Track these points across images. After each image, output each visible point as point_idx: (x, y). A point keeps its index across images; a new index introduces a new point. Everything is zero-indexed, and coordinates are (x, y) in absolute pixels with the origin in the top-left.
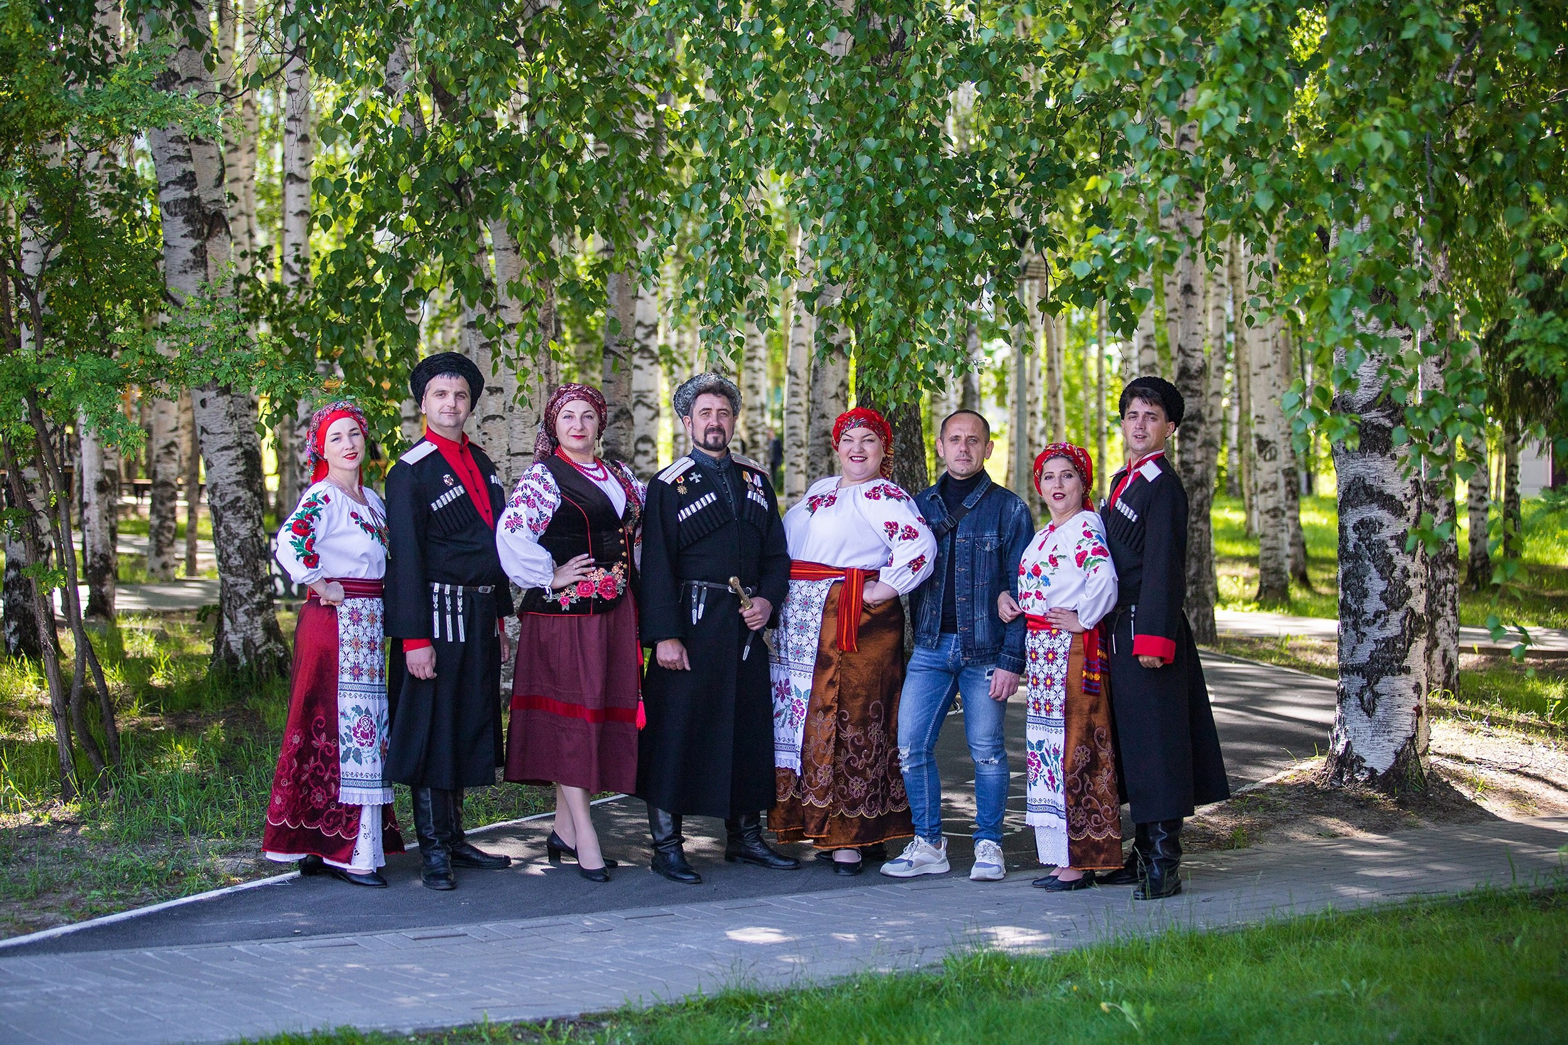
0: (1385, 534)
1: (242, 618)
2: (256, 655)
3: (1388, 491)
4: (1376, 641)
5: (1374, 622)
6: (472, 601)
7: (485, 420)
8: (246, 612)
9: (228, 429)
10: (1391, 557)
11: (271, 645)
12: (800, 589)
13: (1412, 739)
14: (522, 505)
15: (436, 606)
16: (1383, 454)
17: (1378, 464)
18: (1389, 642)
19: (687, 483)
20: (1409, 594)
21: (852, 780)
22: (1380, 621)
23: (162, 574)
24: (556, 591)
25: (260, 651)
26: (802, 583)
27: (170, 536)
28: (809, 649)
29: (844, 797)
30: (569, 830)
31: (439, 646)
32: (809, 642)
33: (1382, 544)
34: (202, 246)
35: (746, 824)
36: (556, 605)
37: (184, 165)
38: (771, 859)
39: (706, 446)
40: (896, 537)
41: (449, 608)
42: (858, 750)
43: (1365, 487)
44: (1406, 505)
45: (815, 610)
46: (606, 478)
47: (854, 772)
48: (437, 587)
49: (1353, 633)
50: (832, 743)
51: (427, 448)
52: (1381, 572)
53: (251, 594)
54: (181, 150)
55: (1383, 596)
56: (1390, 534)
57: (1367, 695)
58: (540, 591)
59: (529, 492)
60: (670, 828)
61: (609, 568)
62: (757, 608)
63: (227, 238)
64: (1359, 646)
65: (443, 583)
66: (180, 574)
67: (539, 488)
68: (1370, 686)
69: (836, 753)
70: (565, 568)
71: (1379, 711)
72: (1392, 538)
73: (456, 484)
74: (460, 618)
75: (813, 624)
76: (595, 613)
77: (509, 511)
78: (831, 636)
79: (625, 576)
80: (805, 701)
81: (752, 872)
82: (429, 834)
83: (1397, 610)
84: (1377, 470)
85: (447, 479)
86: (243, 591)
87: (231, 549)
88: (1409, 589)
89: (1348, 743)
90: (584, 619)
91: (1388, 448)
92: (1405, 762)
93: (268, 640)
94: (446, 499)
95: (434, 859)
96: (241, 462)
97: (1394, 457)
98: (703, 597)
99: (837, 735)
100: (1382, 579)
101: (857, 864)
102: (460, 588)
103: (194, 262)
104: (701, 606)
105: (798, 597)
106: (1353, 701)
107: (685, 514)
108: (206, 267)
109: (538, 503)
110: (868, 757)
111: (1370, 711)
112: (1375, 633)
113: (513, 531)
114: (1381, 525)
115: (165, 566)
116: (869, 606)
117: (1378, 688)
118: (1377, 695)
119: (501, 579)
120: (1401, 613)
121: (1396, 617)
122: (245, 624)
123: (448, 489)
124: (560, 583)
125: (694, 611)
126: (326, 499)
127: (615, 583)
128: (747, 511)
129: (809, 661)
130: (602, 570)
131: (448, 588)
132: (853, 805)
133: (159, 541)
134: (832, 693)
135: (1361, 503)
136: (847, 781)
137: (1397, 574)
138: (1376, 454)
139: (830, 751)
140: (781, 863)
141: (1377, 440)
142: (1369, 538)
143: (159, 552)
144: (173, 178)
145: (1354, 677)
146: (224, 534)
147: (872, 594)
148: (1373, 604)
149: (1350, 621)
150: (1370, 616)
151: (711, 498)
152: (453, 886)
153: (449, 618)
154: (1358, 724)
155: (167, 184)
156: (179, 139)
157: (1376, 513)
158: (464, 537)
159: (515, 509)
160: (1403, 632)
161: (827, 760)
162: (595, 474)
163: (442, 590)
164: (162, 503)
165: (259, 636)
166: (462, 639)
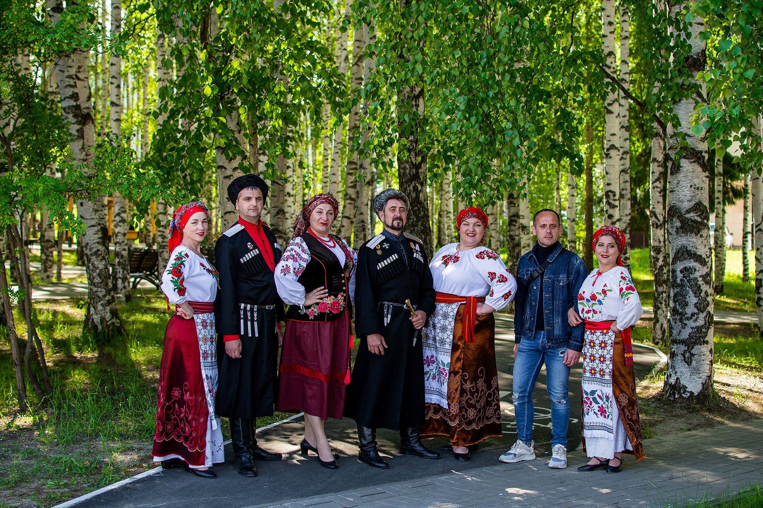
0: (697, 274)
1: (100, 308)
2: (107, 325)
3: (699, 253)
4: (692, 328)
5: (691, 318)
6: (262, 314)
7: (226, 213)
8: (102, 305)
9: (93, 217)
10: (700, 286)
11: (114, 320)
12: (441, 308)
13: (710, 377)
14: (290, 260)
15: (242, 316)
16: (696, 235)
17: (694, 240)
18: (699, 328)
19: (382, 249)
20: (708, 304)
21: (469, 410)
22: (694, 318)
23: (46, 280)
24: (308, 307)
25: (109, 323)
26: (443, 304)
27: (50, 264)
28: (448, 340)
29: (465, 419)
30: (312, 438)
31: (244, 339)
32: (448, 337)
33: (696, 279)
34: (82, 129)
35: (411, 433)
36: (306, 316)
37: (72, 89)
38: (425, 453)
39: (393, 228)
40: (495, 280)
41: (249, 318)
42: (472, 394)
43: (687, 251)
44: (707, 260)
45: (450, 319)
46: (334, 247)
47: (470, 406)
48: (243, 305)
49: (680, 324)
50: (458, 391)
51: (239, 228)
52: (695, 293)
53: (104, 296)
54: (72, 82)
55: (696, 306)
56: (699, 274)
57: (687, 355)
58: (298, 307)
59: (294, 253)
60: (370, 437)
61: (336, 296)
62: (420, 317)
63: (93, 126)
64: (683, 330)
65: (246, 303)
66: (54, 280)
67: (299, 251)
68: (689, 350)
69: (461, 395)
70: (311, 294)
71: (694, 363)
72: (700, 276)
73: (254, 248)
74: (256, 323)
75: (449, 327)
76: (328, 320)
77: (282, 264)
78: (459, 334)
79: (344, 301)
80: (447, 369)
81: (414, 460)
82: (241, 444)
83: (703, 312)
84: (693, 243)
85: (250, 245)
86: (101, 295)
87: (95, 274)
88: (708, 302)
89: (678, 379)
90: (322, 323)
91: (699, 232)
92: (707, 388)
93: (112, 318)
94: (249, 256)
95: (243, 458)
96: (100, 233)
97: (701, 236)
98: (390, 311)
99: (461, 387)
100: (696, 297)
101: (467, 454)
102: (256, 306)
103: (78, 136)
104: (389, 316)
105: (441, 312)
106: (680, 358)
107: (381, 265)
108: (83, 139)
109: (298, 259)
110: (477, 397)
111: (689, 362)
112: (691, 324)
113: (285, 275)
114: (695, 270)
115: (48, 277)
116: (479, 316)
117: (692, 351)
118: (692, 355)
119: (279, 301)
120: (705, 314)
121: (702, 316)
122: (102, 310)
123: (249, 251)
124: (309, 303)
125: (385, 319)
126: (187, 255)
127: (339, 304)
128: (414, 263)
129: (448, 347)
130: (332, 297)
131: (249, 306)
132: (469, 423)
133: (45, 266)
134: (459, 365)
135: (685, 259)
136: (466, 410)
137: (703, 294)
138: (693, 235)
139: (457, 395)
140: (430, 455)
141: (694, 228)
142: (689, 277)
143: (46, 271)
144: (68, 95)
145: (681, 346)
146: (91, 267)
147: (481, 310)
148: (690, 310)
149: (678, 317)
150: (689, 315)
151: (395, 257)
152: (256, 474)
153: (249, 323)
154: (683, 369)
155: (65, 98)
156: (70, 77)
157: (692, 264)
158: (259, 278)
159: (286, 263)
160: (705, 323)
161: (455, 401)
162: (330, 244)
163: (245, 308)
164: (47, 249)
165: (108, 316)
166: (257, 335)
